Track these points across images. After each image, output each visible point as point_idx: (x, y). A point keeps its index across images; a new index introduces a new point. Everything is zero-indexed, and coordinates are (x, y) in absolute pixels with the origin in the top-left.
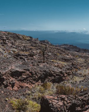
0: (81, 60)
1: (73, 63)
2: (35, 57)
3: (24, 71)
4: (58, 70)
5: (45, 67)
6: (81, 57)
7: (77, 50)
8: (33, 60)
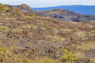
0: (80, 34)
1: (72, 38)
2: (29, 34)
3: (26, 49)
4: (57, 46)
5: (43, 44)
6: (81, 29)
7: (76, 17)
8: (27, 37)
